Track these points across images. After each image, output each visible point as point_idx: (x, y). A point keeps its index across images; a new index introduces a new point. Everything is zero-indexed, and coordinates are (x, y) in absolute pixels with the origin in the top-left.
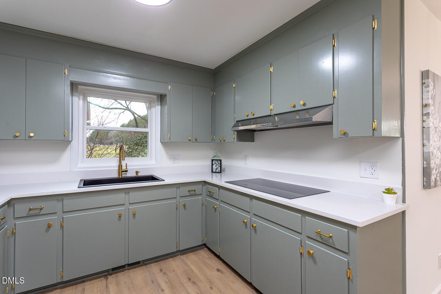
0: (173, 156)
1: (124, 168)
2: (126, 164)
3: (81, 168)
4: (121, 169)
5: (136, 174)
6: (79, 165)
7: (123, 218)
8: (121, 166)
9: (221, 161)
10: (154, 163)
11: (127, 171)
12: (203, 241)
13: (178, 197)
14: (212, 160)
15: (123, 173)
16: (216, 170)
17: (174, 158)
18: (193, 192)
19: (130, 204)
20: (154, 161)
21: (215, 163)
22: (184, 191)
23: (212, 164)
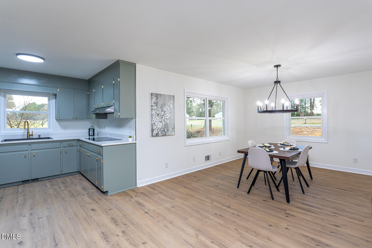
0: (64, 127)
1: (31, 133)
2: (32, 131)
3: (2, 133)
4: (29, 134)
5: (39, 136)
6: (2, 132)
7: (27, 156)
8: (29, 132)
9: (94, 129)
10: (52, 131)
11: (33, 135)
12: (77, 169)
13: (62, 147)
14: (89, 129)
15: (30, 136)
16: (91, 134)
17: (64, 128)
18: (72, 145)
19: (31, 150)
20: (52, 130)
21: (91, 130)
22: (66, 144)
23: (89, 131)
